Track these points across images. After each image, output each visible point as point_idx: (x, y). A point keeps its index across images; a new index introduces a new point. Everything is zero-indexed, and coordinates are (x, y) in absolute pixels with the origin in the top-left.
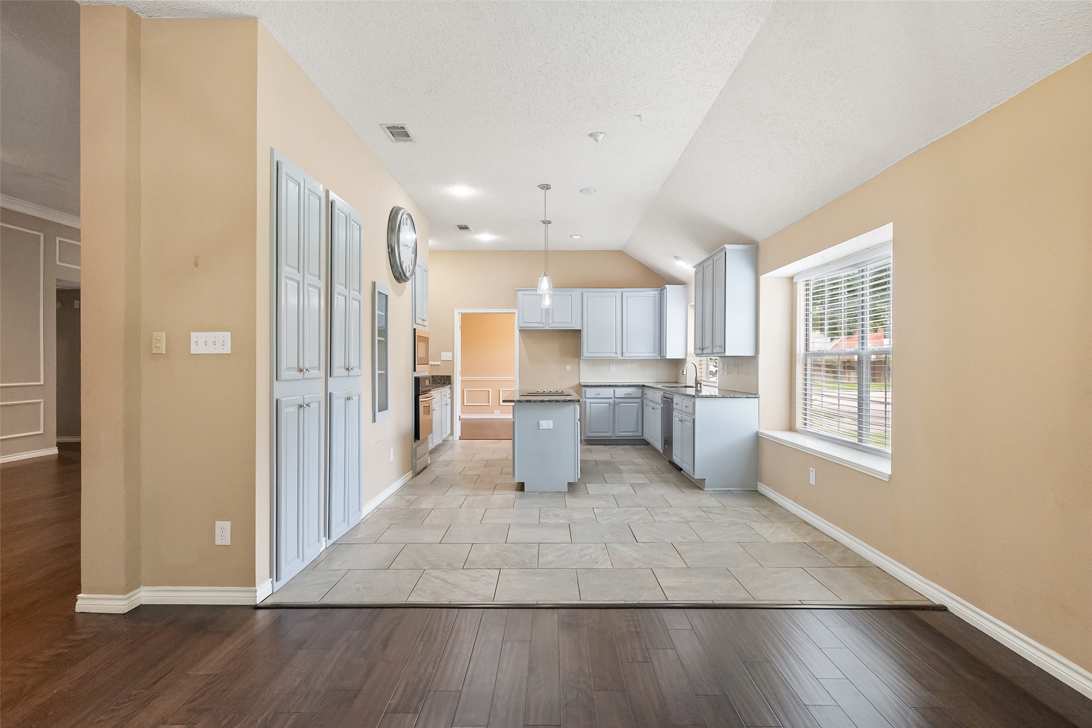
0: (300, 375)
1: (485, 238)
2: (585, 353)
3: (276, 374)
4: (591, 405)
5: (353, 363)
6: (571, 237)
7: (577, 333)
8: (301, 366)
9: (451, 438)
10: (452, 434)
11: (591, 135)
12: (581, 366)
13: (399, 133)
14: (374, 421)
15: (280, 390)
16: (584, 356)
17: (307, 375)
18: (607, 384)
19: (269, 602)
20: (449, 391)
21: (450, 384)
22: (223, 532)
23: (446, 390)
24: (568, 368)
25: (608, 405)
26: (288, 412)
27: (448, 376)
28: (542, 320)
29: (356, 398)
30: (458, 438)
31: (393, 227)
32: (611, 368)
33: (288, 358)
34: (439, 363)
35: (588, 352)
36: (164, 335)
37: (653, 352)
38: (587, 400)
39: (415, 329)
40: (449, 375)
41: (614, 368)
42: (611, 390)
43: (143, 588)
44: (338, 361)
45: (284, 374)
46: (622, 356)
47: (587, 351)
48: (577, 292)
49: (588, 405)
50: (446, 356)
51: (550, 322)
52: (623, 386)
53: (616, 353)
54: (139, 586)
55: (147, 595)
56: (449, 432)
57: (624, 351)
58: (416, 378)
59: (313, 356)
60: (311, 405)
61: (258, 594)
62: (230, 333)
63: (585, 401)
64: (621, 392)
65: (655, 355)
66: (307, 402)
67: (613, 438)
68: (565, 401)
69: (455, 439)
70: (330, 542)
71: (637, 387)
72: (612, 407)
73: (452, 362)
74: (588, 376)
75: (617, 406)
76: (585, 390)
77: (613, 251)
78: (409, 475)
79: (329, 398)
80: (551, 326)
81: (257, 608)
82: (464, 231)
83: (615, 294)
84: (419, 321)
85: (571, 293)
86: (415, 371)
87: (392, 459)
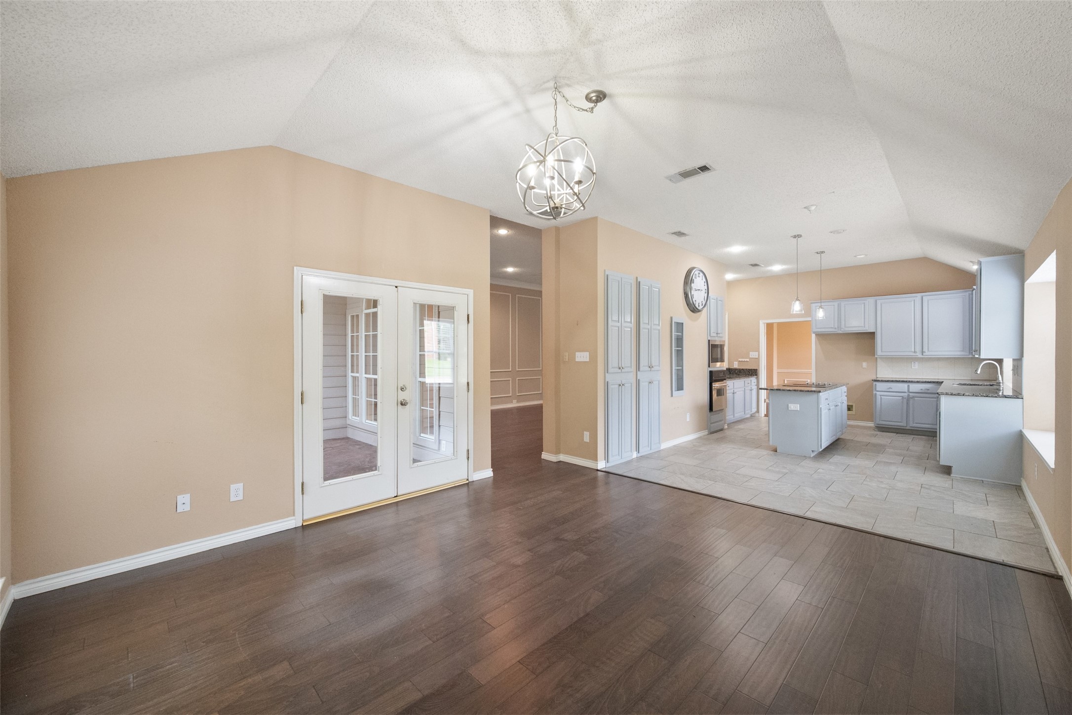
0: (620, 371)
1: (777, 268)
2: (879, 352)
3: (607, 370)
4: (882, 397)
5: (654, 362)
6: (855, 256)
7: (872, 335)
8: (620, 366)
9: (757, 415)
10: (758, 411)
11: (805, 208)
12: (878, 363)
13: (680, 234)
14: (672, 396)
15: (609, 378)
16: (878, 354)
17: (623, 370)
18: (899, 379)
19: (604, 470)
20: (755, 381)
21: (757, 375)
22: (587, 437)
23: (753, 379)
24: (865, 364)
25: (901, 398)
26: (613, 388)
27: (754, 370)
28: (834, 326)
29: (656, 383)
30: (763, 415)
31: (688, 280)
32: (913, 365)
33: (613, 362)
34: (748, 360)
35: (882, 351)
36: (567, 354)
37: (963, 351)
38: (878, 393)
39: (709, 340)
40: (755, 368)
41: (916, 366)
42: (906, 385)
43: (561, 454)
44: (644, 362)
45: (610, 370)
46: (922, 355)
47: (882, 349)
48: (871, 301)
49: (878, 398)
50: (753, 355)
51: (843, 326)
52: (918, 382)
53: (915, 352)
54: (560, 453)
55: (563, 458)
56: (754, 410)
57: (925, 349)
58: (710, 371)
59: (628, 360)
60: (626, 385)
61: (598, 465)
62: (588, 353)
63: (876, 394)
64: (915, 388)
65: (965, 354)
66: (623, 383)
67: (907, 428)
68: (808, 391)
69: (760, 416)
70: (639, 455)
71: (936, 384)
72: (905, 401)
73: (757, 360)
74: (885, 371)
75: (911, 401)
76: (876, 385)
77: (913, 259)
78: (706, 432)
79: (638, 382)
80: (842, 330)
81: (598, 470)
82: (756, 267)
83: (914, 298)
84: (712, 334)
85: (864, 302)
86: (709, 367)
87: (688, 420)
